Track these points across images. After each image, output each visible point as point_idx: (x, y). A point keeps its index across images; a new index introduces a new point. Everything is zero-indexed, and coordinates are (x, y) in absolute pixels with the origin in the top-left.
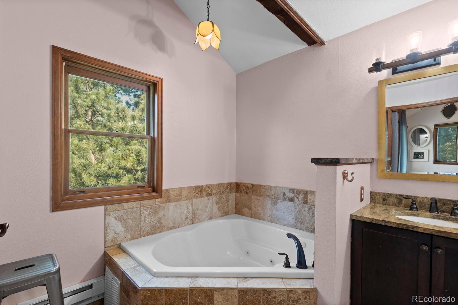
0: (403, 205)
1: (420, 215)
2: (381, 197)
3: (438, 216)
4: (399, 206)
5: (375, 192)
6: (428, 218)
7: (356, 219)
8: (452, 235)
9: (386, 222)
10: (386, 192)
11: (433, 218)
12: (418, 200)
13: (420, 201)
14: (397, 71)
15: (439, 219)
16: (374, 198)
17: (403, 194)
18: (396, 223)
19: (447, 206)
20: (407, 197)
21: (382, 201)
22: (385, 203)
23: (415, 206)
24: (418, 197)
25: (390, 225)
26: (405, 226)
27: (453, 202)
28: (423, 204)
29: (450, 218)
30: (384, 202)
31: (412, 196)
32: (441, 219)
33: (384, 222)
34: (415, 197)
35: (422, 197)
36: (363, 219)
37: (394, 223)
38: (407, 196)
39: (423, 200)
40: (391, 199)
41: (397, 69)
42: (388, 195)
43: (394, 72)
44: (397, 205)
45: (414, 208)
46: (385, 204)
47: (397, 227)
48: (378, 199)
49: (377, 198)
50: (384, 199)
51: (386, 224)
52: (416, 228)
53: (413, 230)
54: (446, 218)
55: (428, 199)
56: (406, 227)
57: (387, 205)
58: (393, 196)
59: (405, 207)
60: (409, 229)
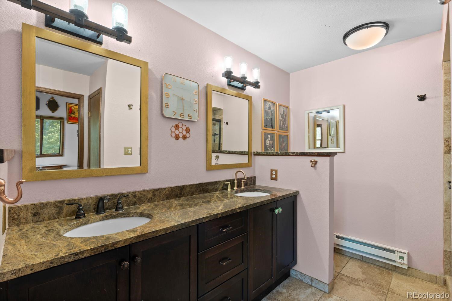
0: (64, 215)
1: (90, 222)
2: (30, 211)
3: (107, 216)
4: (59, 217)
5: (19, 207)
6: (98, 221)
7: (15, 277)
8: (149, 235)
9: (76, 255)
10: (36, 202)
11: (102, 220)
12: (83, 203)
13: (85, 203)
14: (54, 24)
15: (108, 219)
16: (16, 217)
17: (62, 199)
18: (91, 249)
19: (111, 202)
20: (70, 203)
21: (31, 217)
22: (38, 219)
23: (82, 211)
24: (82, 199)
25: (83, 257)
26: (103, 248)
27: (115, 196)
28: (88, 207)
29: (118, 214)
30: (36, 219)
31: (75, 200)
32: (110, 218)
33: (73, 256)
34: (79, 200)
35: (87, 198)
36: (32, 270)
37: (87, 250)
38: (69, 200)
39: (88, 201)
40: (46, 211)
41: (53, 21)
42: (42, 205)
43: (49, 23)
44: (56, 216)
45: (80, 215)
46: (38, 221)
47: (93, 254)
48: (25, 216)
49: (22, 215)
50: (35, 213)
51: (77, 258)
52: (116, 244)
53: (113, 248)
54: (115, 215)
55: (93, 199)
56: (105, 249)
57: (41, 221)
58: (49, 205)
59: (67, 216)
60: (108, 250)
